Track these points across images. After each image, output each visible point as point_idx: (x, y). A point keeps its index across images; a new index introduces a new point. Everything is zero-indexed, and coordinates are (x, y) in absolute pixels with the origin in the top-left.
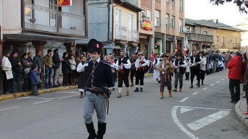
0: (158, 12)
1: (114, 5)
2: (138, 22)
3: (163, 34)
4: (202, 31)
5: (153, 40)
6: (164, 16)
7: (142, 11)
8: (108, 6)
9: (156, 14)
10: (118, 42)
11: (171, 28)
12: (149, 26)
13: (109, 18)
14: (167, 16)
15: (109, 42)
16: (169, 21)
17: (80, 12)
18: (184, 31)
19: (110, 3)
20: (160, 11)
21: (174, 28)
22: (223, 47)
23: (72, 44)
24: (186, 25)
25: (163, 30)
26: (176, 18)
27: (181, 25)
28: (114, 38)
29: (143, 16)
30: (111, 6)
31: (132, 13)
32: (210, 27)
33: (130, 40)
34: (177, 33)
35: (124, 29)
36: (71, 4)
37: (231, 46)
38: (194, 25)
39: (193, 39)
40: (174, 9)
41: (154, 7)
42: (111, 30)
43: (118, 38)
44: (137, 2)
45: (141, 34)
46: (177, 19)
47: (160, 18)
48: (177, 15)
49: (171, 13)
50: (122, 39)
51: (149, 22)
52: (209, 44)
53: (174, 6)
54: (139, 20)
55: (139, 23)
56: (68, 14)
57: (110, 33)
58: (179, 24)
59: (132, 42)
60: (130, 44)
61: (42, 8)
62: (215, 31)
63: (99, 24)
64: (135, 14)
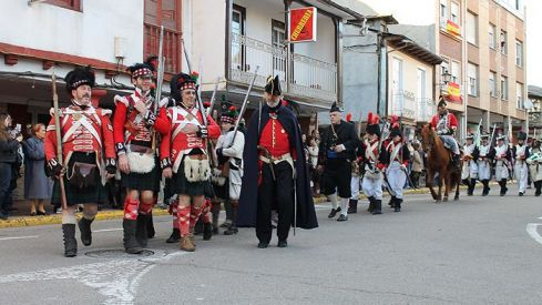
0: (474, 67)
1: (390, 49)
2: (434, 85)
3: (485, 111)
5: (464, 122)
6: (486, 76)
7: (443, 64)
8: (379, 50)
9: (470, 71)
11: (499, 101)
12: (456, 93)
13: (379, 73)
14: (491, 76)
16: (496, 85)
17: (328, 56)
18: (526, 106)
19: (382, 46)
20: (477, 65)
21: (505, 100)
23: (312, 120)
24: (531, 96)
25: (484, 104)
26: (509, 80)
27: (519, 94)
28: (389, 113)
29: (446, 74)
30: (383, 50)
31: (423, 67)
33: (420, 119)
34: (512, 111)
35: (409, 97)
36: (314, 38)
40: (505, 63)
41: (465, 58)
42: (383, 98)
43: (397, 114)
44: (433, 46)
46: (512, 82)
47: (478, 79)
48: (512, 74)
49: (500, 70)
50: (406, 116)
51: (457, 86)
53: (505, 56)
54: (437, 82)
55: (437, 87)
56: (307, 59)
57: (382, 101)
58: (516, 92)
61: (261, 45)
63: (361, 86)
64: (428, 70)
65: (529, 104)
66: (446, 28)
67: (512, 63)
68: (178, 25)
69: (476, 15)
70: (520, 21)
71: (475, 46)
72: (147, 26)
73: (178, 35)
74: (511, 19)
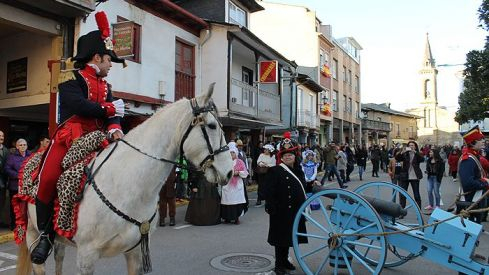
1: (298, 83)
2: (317, 105)
3: (341, 120)
4: (376, 117)
6: (341, 98)
7: (323, 92)
8: (291, 84)
9: (334, 96)
10: (301, 129)
12: (328, 110)
14: (344, 98)
15: (291, 129)
16: (346, 104)
18: (360, 116)
19: (293, 81)
20: (337, 92)
21: (350, 113)
22: (398, 137)
25: (341, 117)
26: (352, 100)
27: (357, 109)
28: (298, 124)
30: (294, 84)
31: (312, 94)
32: (384, 113)
33: (311, 127)
34: (354, 121)
36: (277, 81)
37: (407, 136)
38: (367, 110)
39: (369, 127)
40: (350, 90)
41: (332, 87)
42: (294, 114)
43: (301, 124)
44: (317, 80)
45: (322, 121)
46: (353, 102)
47: (337, 100)
48: (354, 97)
49: (348, 94)
50: (306, 126)
51: (329, 105)
52: (384, 134)
53: (350, 86)
54: (319, 103)
55: (319, 106)
57: (293, 118)
58: (355, 108)
59: (314, 130)
60: (312, 131)
62: (390, 117)
64: (314, 95)
65: (362, 115)
66: (323, 69)
67: (353, 90)
68: (193, 71)
69: (336, 61)
70: (358, 65)
71: (336, 80)
72: (177, 73)
73: (193, 78)
74: (353, 64)
